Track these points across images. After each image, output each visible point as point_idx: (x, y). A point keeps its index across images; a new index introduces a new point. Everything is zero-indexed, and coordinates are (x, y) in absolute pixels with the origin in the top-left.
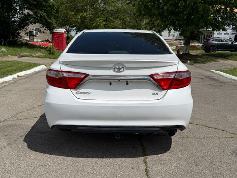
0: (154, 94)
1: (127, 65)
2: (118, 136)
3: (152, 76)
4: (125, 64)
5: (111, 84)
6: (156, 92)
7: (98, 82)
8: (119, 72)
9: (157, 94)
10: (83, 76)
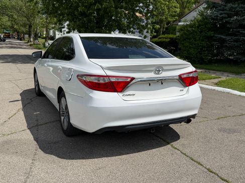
0: (180, 91)
1: (165, 68)
2: (153, 130)
3: (180, 76)
4: (164, 67)
5: (150, 85)
6: (182, 89)
7: (141, 83)
8: (158, 74)
9: (183, 90)
10: (129, 80)
